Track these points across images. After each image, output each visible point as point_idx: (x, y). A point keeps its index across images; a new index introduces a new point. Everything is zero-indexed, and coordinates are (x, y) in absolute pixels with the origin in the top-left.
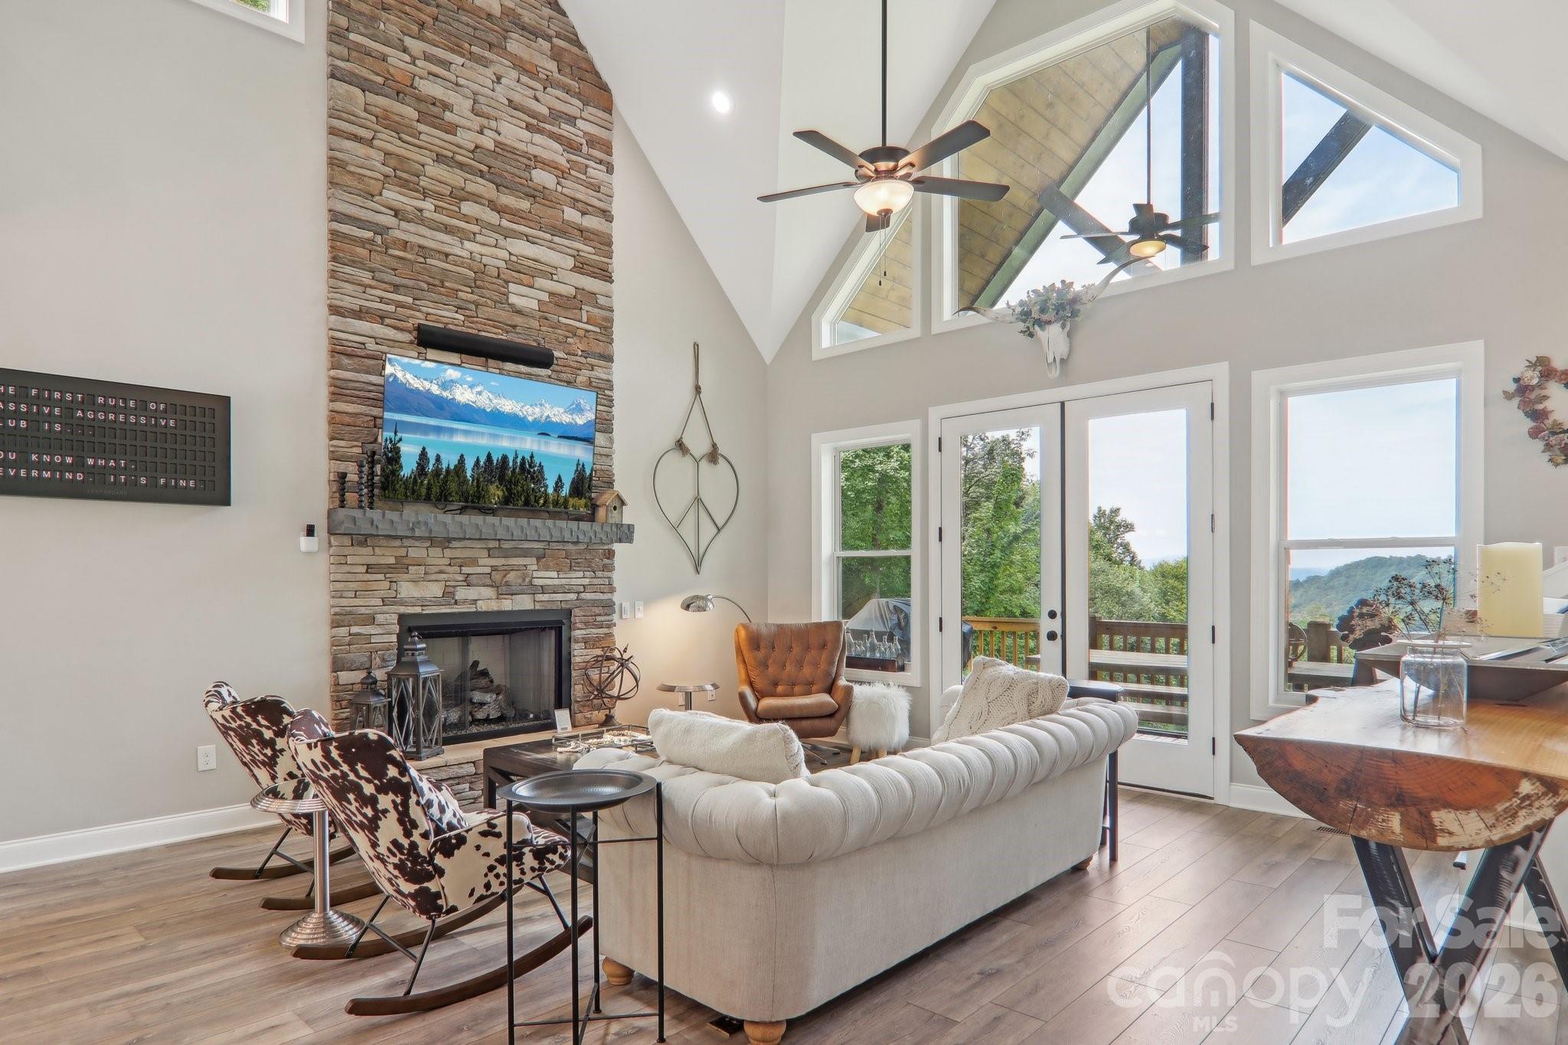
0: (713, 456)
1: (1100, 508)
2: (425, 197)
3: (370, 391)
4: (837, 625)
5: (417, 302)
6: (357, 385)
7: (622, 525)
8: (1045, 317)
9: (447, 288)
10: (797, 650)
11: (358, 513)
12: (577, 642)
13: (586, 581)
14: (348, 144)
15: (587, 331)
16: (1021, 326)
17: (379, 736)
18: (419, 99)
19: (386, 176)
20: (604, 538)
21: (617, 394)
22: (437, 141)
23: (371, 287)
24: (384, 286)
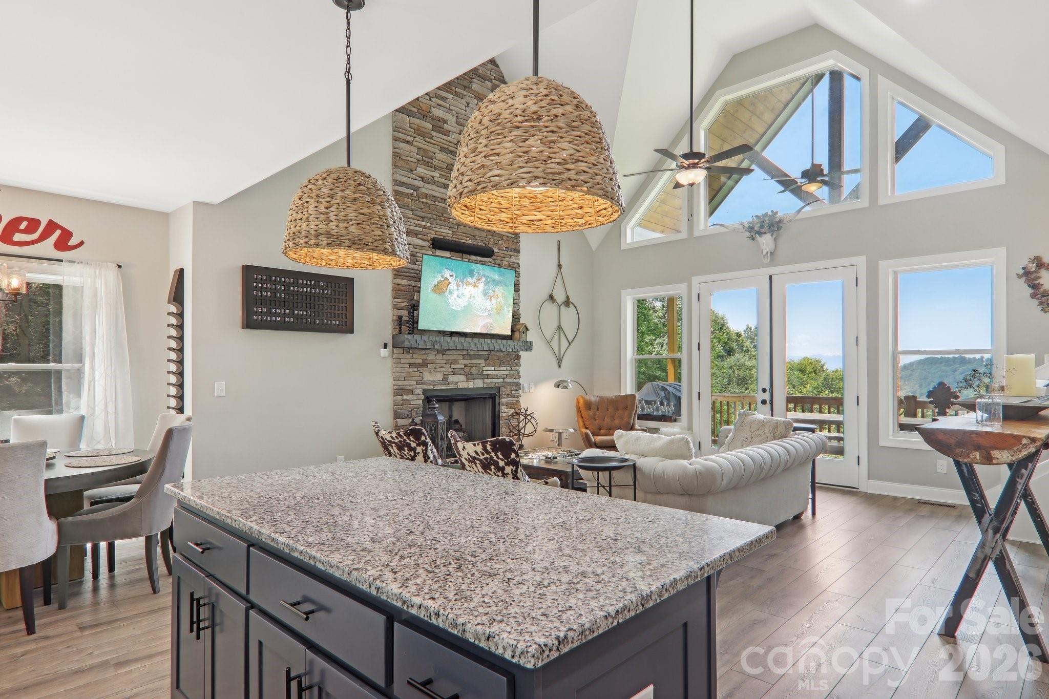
0: (567, 303)
1: (748, 326)
2: (435, 170)
3: (411, 273)
4: (633, 397)
5: (432, 225)
6: (406, 270)
7: (527, 342)
8: (762, 230)
9: (445, 217)
10: (611, 410)
11: (410, 337)
12: (503, 405)
13: (507, 372)
14: (402, 145)
15: (508, 237)
16: (748, 234)
17: (510, 440)
18: (433, 119)
19: (418, 160)
20: (519, 349)
21: (522, 271)
22: (441, 140)
23: (412, 219)
24: (418, 218)
